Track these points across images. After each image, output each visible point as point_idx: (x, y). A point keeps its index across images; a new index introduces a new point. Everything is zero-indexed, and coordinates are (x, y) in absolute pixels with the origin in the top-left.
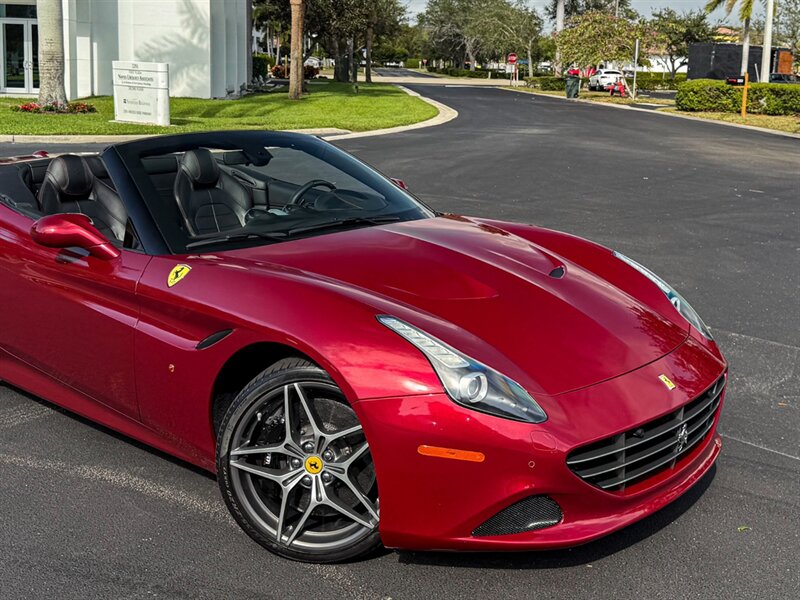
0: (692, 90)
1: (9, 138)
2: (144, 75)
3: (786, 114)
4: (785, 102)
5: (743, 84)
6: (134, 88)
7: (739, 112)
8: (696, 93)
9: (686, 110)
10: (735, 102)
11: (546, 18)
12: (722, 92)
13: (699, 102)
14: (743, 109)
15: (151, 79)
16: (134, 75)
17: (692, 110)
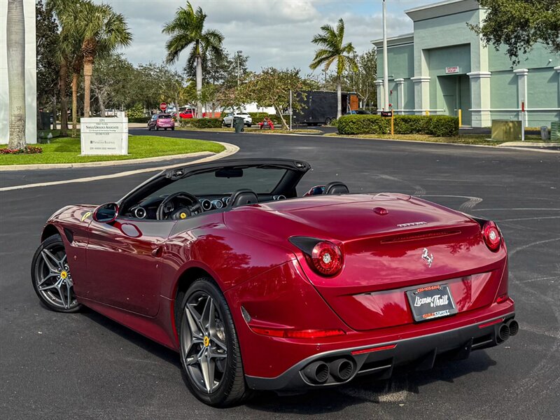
0: (352, 121)
1: (69, 165)
2: (109, 125)
3: (411, 133)
4: (411, 126)
5: (391, 116)
6: (101, 134)
7: (384, 133)
8: (354, 123)
9: (348, 134)
10: (380, 127)
11: (185, 76)
12: (372, 122)
13: (357, 129)
14: (392, 131)
15: (118, 128)
16: (101, 126)
17: (353, 134)
